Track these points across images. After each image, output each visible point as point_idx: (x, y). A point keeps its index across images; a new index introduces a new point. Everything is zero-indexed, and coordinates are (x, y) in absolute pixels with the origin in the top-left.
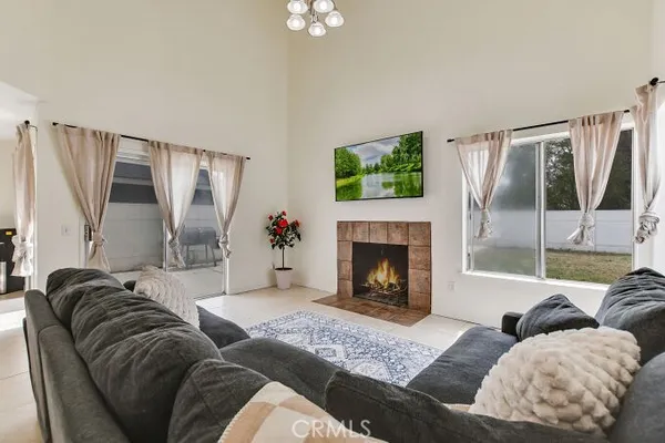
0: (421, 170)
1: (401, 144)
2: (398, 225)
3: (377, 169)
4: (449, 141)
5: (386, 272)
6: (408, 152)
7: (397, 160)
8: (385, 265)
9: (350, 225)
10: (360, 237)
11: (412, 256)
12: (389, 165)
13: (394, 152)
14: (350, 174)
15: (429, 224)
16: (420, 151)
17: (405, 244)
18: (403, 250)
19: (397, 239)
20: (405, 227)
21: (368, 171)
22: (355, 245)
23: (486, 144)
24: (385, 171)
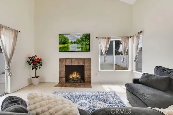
0: (89, 44)
1: (83, 36)
2: (81, 59)
3: (75, 43)
4: (97, 37)
5: (76, 74)
6: (85, 39)
7: (82, 41)
8: (75, 73)
9: (64, 60)
10: (68, 63)
11: (85, 68)
12: (79, 42)
13: (81, 38)
14: (65, 43)
15: (90, 59)
16: (89, 39)
17: (84, 64)
18: (83, 66)
19: (81, 63)
20: (83, 60)
21: (72, 43)
22: (66, 66)
23: (105, 40)
24: (78, 44)
